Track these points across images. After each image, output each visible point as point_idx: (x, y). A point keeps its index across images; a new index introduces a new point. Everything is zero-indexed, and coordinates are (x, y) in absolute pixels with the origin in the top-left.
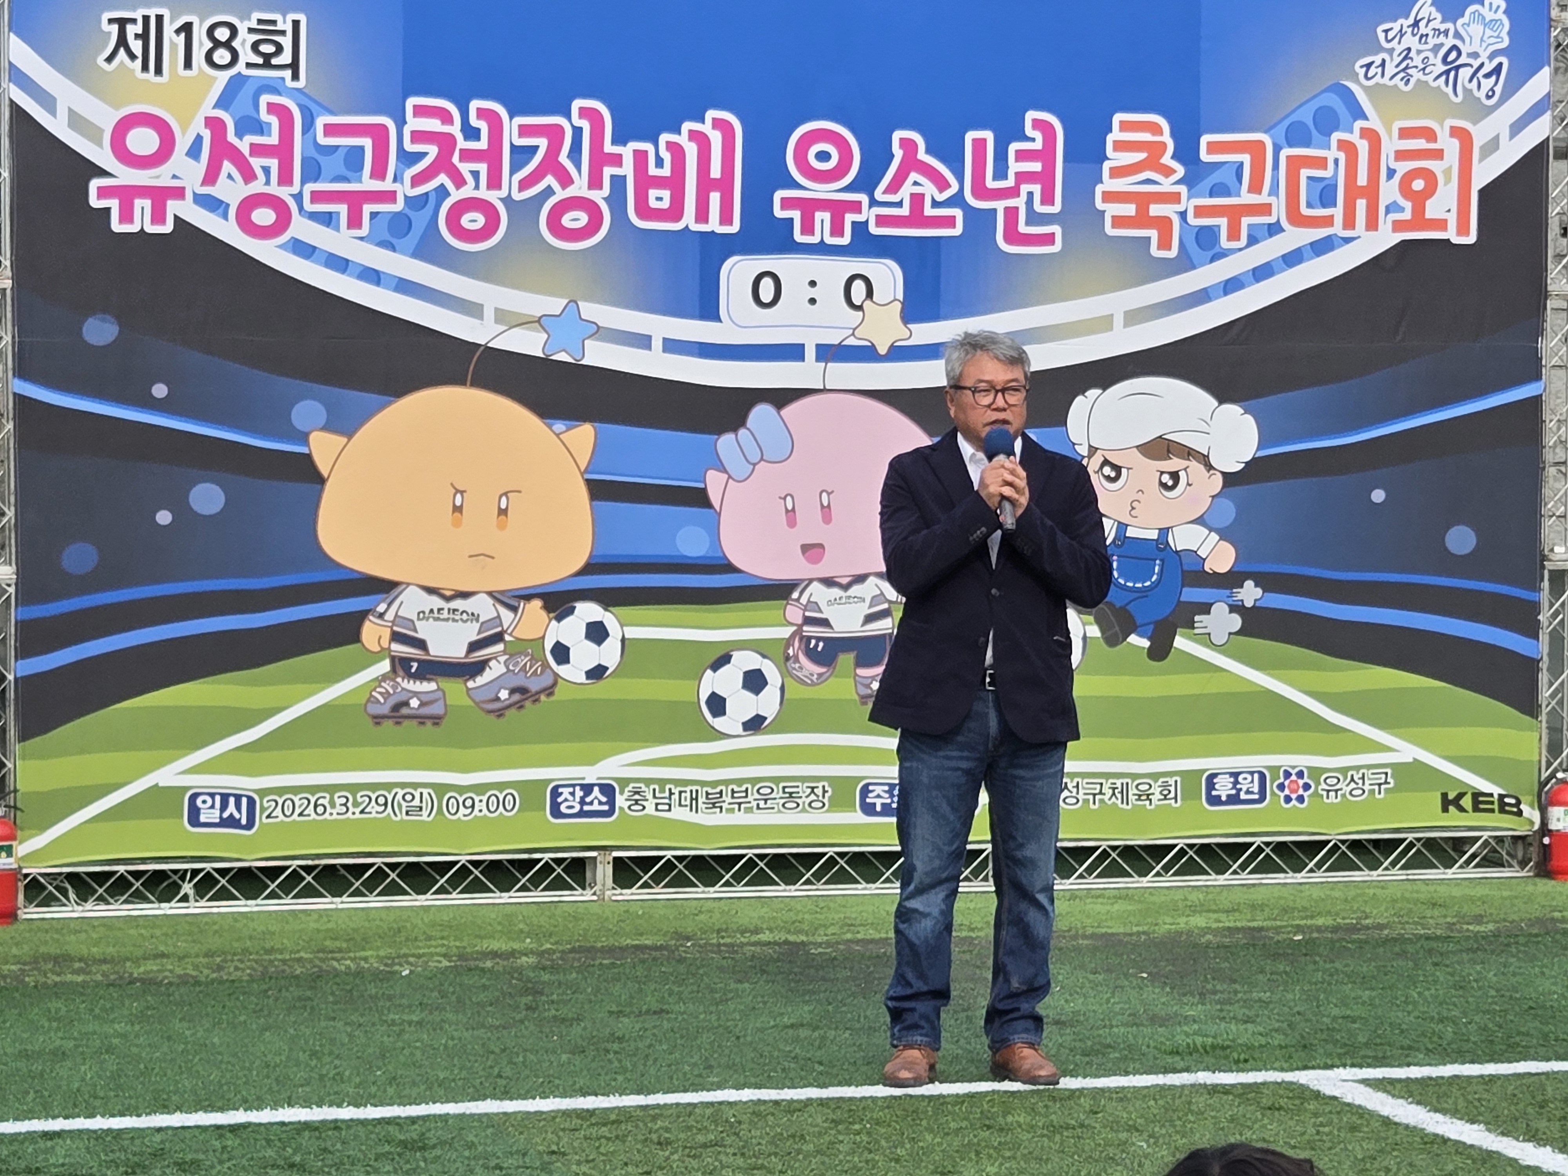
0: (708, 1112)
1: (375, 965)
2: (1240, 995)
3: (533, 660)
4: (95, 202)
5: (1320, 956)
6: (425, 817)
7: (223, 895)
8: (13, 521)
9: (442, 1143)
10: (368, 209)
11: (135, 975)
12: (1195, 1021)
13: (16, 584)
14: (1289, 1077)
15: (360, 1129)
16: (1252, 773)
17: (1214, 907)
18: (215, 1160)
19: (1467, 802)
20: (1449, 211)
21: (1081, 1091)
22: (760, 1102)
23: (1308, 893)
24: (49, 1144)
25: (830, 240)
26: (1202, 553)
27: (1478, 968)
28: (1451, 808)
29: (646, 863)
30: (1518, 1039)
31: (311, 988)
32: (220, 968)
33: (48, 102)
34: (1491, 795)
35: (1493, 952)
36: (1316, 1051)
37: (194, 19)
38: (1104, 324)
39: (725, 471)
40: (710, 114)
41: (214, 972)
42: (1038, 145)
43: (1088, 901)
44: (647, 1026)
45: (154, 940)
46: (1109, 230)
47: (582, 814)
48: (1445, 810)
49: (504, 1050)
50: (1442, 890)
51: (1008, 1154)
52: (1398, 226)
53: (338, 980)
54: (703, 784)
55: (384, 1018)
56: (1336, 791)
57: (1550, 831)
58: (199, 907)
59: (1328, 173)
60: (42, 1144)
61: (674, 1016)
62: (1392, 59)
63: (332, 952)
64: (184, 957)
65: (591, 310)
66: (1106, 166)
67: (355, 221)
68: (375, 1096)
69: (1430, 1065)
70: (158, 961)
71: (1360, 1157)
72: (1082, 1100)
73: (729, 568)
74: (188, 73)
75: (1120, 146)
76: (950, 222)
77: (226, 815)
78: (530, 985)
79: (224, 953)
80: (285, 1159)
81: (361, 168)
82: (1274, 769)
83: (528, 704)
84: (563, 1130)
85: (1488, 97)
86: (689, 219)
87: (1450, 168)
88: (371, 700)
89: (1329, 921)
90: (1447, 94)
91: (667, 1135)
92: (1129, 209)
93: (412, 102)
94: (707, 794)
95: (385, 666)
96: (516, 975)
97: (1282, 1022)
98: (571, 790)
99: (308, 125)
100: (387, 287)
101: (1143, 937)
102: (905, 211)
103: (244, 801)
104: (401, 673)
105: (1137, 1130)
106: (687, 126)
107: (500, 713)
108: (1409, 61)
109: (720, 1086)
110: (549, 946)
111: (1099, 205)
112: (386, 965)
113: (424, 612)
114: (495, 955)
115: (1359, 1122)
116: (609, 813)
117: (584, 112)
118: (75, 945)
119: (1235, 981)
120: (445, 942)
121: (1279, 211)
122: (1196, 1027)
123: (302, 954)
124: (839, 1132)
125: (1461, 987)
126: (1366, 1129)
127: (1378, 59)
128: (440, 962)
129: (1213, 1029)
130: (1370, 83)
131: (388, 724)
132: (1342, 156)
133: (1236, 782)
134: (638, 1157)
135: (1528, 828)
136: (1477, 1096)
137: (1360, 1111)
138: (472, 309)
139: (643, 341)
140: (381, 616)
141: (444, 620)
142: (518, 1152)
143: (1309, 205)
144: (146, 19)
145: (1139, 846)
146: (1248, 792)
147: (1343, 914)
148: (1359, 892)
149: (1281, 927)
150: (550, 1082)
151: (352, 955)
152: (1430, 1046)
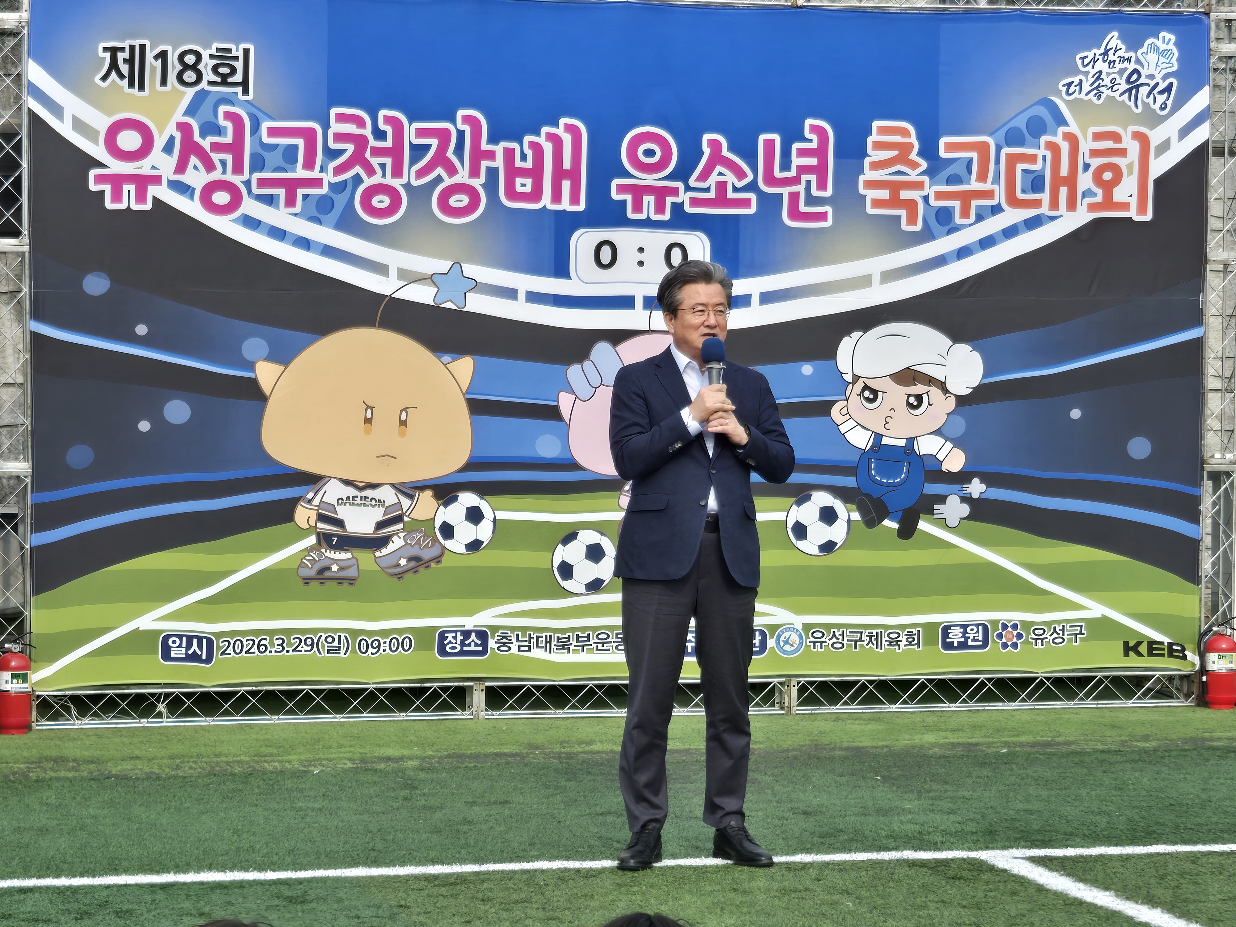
0: (525, 877)
1: (296, 766)
2: (948, 793)
3: (426, 535)
4: (93, 187)
5: (1017, 764)
6: (342, 655)
7: (189, 713)
8: (29, 428)
9: (318, 899)
10: (300, 192)
11: (113, 773)
12: (910, 812)
13: (32, 477)
14: (973, 854)
15: (259, 888)
16: (977, 625)
17: (944, 727)
18: (145, 909)
19: (1143, 649)
20: (1131, 196)
21: (812, 864)
22: (566, 870)
23: (1018, 717)
24: (23, 896)
25: (654, 217)
26: (940, 457)
27: (1137, 774)
28: (1131, 653)
29: (511, 691)
30: (1155, 828)
31: (243, 783)
32: (178, 767)
33: (57, 110)
34: (1163, 643)
35: (1150, 763)
36: (998, 835)
37: (169, 48)
38: (865, 281)
39: (573, 393)
40: (563, 121)
41: (173, 770)
42: (814, 145)
43: (848, 722)
44: (492, 812)
45: (132, 747)
46: (870, 210)
47: (462, 653)
48: (1126, 654)
49: (379, 831)
50: (1122, 715)
51: (745, 910)
52: (1092, 207)
53: (265, 777)
54: (555, 630)
55: (294, 806)
56: (1042, 639)
57: (1207, 671)
58: (169, 722)
59: (1037, 167)
60: (17, 897)
61: (514, 805)
62: (1087, 80)
63: (265, 756)
64: (153, 759)
65: (471, 270)
66: (867, 160)
67: (290, 201)
68: (275, 864)
69: (1082, 847)
70: (132, 762)
71: (1012, 914)
72: (811, 870)
73: (575, 466)
74: (164, 89)
75: (879, 146)
76: (746, 203)
77: (190, 652)
78: (409, 782)
79: (183, 756)
80: (198, 909)
81: (295, 161)
82: (995, 622)
83: (422, 569)
84: (413, 890)
85: (1162, 109)
86: (546, 201)
87: (1132, 163)
88: (302, 565)
89: (1030, 739)
90: (1130, 107)
91: (489, 894)
92: (885, 194)
93: (334, 111)
94: (558, 638)
95: (312, 540)
96: (400, 774)
97: (978, 813)
98: (454, 635)
99: (256, 128)
100: (315, 252)
101: (885, 750)
102: (712, 195)
103: (204, 641)
104: (324, 544)
105: (848, 893)
106: (545, 130)
107: (400, 576)
108: (1100, 81)
109: (538, 858)
110: (431, 753)
111: (862, 190)
112: (304, 766)
113: (342, 499)
114: (388, 759)
115: (1019, 889)
116: (484, 652)
117: (467, 119)
118: (72, 750)
119: (946, 783)
120: (352, 749)
121: (1000, 196)
122: (910, 817)
123: (243, 758)
124: (620, 893)
125: (1120, 789)
126: (1023, 894)
127: (1076, 80)
128: (345, 764)
129: (922, 818)
130: (1071, 98)
131: (314, 584)
132: (1048, 154)
133: (965, 632)
134: (465, 910)
135: (1191, 669)
136: (1114, 870)
137: (1022, 881)
138: (381, 269)
139: (511, 293)
140: (310, 501)
141: (358, 505)
142: (374, 906)
143: (1023, 191)
144: (132, 48)
145: (891, 681)
146: (974, 640)
147: (1041, 733)
148: (1058, 716)
149: (993, 743)
150: (410, 854)
151: (280, 758)
152: (1087, 833)
